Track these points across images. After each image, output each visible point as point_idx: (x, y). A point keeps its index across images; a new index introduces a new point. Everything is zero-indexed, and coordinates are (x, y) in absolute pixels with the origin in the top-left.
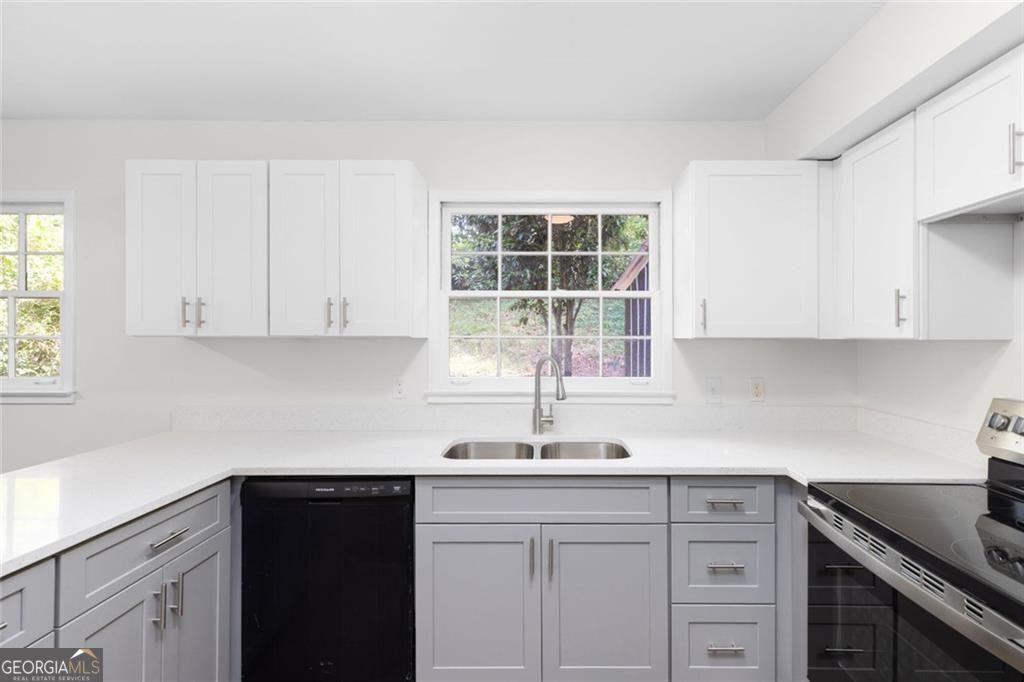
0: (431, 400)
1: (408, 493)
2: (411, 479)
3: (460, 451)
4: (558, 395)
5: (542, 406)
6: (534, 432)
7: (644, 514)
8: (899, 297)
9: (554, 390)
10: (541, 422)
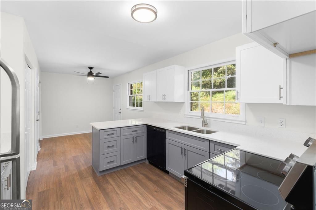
0: (185, 116)
1: (164, 132)
2: (165, 129)
3: (185, 128)
4: (201, 117)
5: (205, 120)
6: (203, 126)
7: (203, 148)
8: (280, 88)
9: (200, 115)
10: (205, 124)
